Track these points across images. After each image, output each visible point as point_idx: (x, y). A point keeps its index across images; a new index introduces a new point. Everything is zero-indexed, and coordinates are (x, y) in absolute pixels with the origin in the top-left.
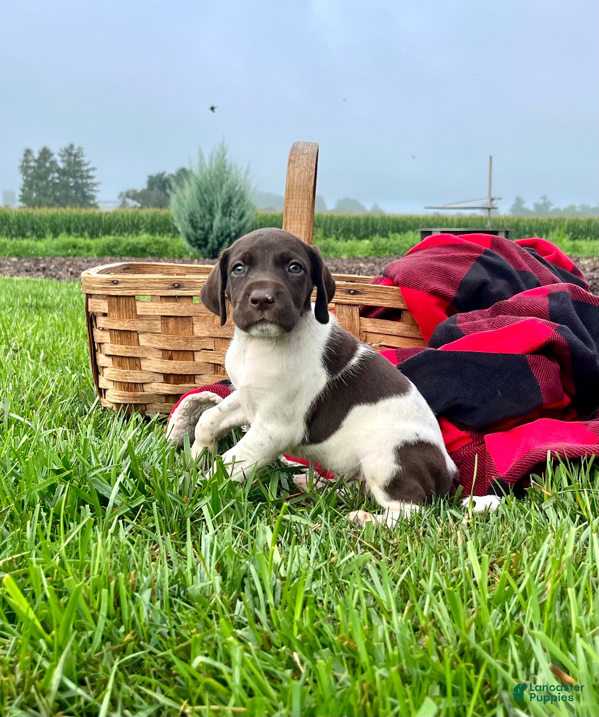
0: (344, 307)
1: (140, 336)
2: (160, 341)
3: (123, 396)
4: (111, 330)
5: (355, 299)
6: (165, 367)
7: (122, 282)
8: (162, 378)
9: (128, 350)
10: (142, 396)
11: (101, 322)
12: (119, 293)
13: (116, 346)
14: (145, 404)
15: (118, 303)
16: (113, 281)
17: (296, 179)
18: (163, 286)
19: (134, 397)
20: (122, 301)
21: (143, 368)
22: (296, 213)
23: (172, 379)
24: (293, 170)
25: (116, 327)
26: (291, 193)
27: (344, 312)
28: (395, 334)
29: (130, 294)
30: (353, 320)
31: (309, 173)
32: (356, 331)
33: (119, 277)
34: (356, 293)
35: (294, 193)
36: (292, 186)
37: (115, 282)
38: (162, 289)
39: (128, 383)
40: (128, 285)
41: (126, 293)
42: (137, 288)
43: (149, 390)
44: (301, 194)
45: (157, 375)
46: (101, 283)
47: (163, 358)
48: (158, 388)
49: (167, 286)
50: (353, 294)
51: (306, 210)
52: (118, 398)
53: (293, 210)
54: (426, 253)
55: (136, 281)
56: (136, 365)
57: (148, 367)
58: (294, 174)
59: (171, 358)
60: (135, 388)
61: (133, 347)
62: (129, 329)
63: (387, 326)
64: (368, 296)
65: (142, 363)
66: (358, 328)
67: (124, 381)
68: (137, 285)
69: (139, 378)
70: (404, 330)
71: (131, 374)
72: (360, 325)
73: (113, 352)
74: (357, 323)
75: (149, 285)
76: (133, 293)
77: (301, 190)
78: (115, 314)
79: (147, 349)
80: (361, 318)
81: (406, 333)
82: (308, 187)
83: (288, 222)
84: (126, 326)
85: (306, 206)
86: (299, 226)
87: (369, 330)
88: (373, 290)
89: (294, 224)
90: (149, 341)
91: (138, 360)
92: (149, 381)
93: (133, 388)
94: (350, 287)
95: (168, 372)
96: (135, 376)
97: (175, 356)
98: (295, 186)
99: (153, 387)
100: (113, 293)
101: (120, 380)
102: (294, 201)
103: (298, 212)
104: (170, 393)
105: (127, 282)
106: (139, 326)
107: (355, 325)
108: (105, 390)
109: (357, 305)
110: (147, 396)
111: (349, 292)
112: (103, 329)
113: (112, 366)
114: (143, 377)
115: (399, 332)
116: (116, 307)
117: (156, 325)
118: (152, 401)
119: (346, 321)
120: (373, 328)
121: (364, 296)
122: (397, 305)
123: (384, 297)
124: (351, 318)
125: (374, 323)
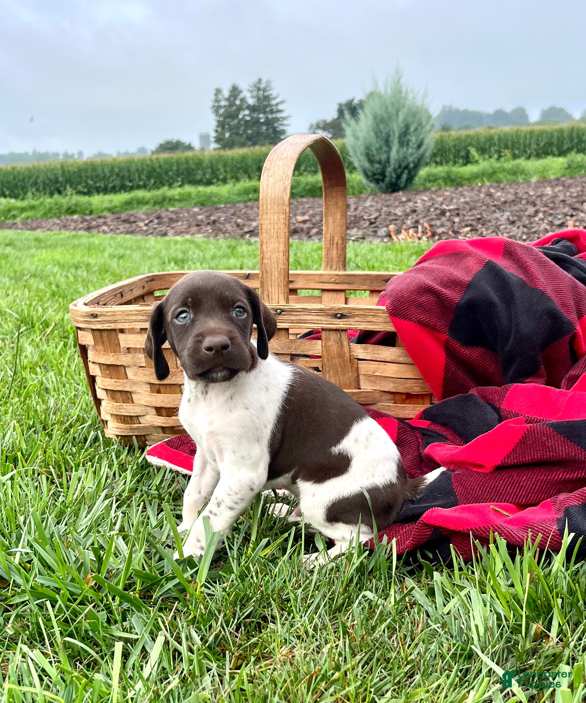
0: (332, 333)
1: (128, 370)
2: (145, 375)
3: (120, 428)
4: (99, 364)
5: (341, 324)
6: (154, 400)
7: (102, 315)
8: (154, 411)
9: (117, 384)
10: (138, 428)
11: (91, 355)
12: (99, 327)
13: (106, 379)
14: (144, 436)
15: (101, 337)
16: (92, 315)
17: (270, 191)
18: (141, 318)
19: (131, 429)
20: (105, 334)
21: (135, 401)
22: (272, 230)
23: (164, 412)
24: (268, 180)
25: (102, 361)
26: (265, 207)
27: (332, 338)
28: (388, 360)
29: (110, 328)
30: (342, 345)
31: (284, 183)
32: (346, 358)
33: (97, 309)
34: (342, 316)
35: (269, 206)
36: (266, 199)
37: (94, 316)
38: (140, 321)
39: (124, 416)
40: (106, 319)
41: (106, 326)
42: (115, 322)
43: (145, 422)
44: (276, 207)
45: (149, 408)
46: (82, 316)
47: (152, 391)
48: (152, 420)
49: (144, 318)
50: (340, 318)
51: (282, 226)
52: (116, 430)
53: (269, 227)
55: (114, 314)
56: (128, 398)
57: (140, 399)
58: (267, 186)
59: (159, 392)
60: (131, 420)
61: (121, 380)
62: (115, 363)
63: (379, 352)
64: (356, 319)
65: (133, 396)
66: (347, 355)
67: (119, 414)
68: (116, 318)
69: (132, 411)
70: (399, 356)
71: (124, 407)
72: (350, 351)
73: (104, 386)
74: (346, 349)
75: (127, 318)
76: (112, 326)
77: (276, 204)
78: (100, 347)
79: (135, 383)
80: (351, 344)
81: (401, 359)
82: (283, 199)
83: (264, 241)
84: (111, 360)
85: (282, 221)
86: (277, 245)
87: (360, 356)
88: (362, 312)
89: (271, 243)
90: (136, 374)
91: (129, 395)
92: (142, 414)
93: (129, 421)
94: (336, 310)
95: (158, 406)
96: (128, 410)
97: (162, 389)
98: (269, 199)
99: (148, 420)
100: (94, 327)
101: (115, 413)
102: (269, 216)
103: (274, 228)
104: (164, 425)
105: (106, 315)
106: (123, 359)
107: (344, 352)
108: (107, 421)
109: (346, 330)
110: (144, 428)
111: (335, 316)
112: (93, 363)
113: (107, 398)
114: (136, 411)
115: (393, 358)
116: (100, 341)
117: (140, 358)
118: (149, 433)
119: (334, 348)
120: (364, 354)
121: (352, 320)
122: (391, 328)
123: (374, 320)
124: (339, 344)
125: (365, 349)
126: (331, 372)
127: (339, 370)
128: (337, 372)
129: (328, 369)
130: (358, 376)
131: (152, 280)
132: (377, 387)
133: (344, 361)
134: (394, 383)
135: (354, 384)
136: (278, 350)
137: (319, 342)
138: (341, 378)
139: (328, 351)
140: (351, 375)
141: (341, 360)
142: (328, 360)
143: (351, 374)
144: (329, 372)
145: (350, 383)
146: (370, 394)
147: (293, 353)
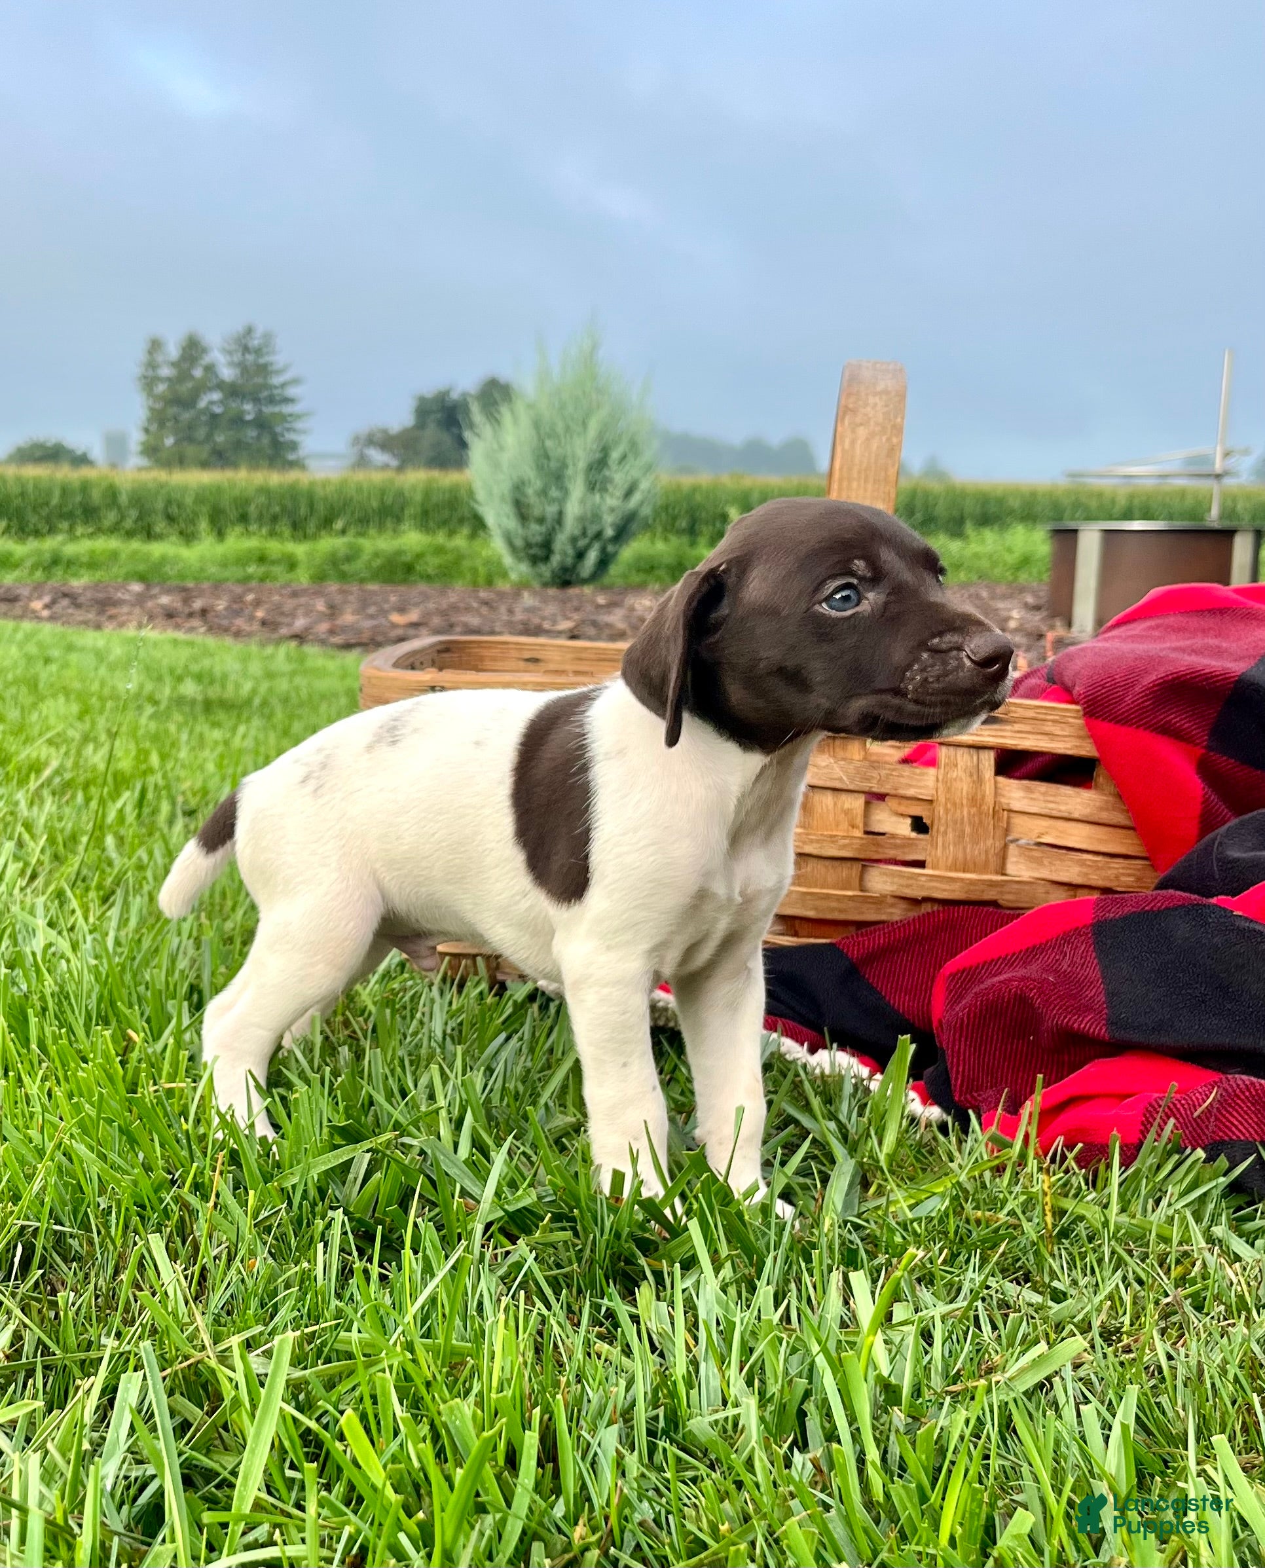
0: (960, 751)
5: (988, 735)
16: (431, 685)
27: (960, 764)
28: (1076, 815)
30: (979, 781)
32: (985, 808)
54: (1151, 628)
63: (1058, 799)
64: (1017, 727)
66: (990, 799)
70: (1101, 809)
72: (996, 794)
74: (989, 788)
80: (1000, 779)
81: (1105, 816)
87: (1016, 806)
88: (1031, 714)
107: (983, 797)
109: (992, 748)
115: (1087, 810)
119: (964, 786)
120: (1026, 801)
121: (1008, 727)
122: (1086, 749)
123: (1056, 730)
124: (975, 777)
125: (1028, 790)
126: (950, 835)
127: (968, 830)
128: (962, 835)
129: (942, 829)
130: (1005, 847)
131: (447, 650)
132: (1045, 873)
133: (980, 813)
134: (1082, 863)
135: (994, 862)
136: (841, 779)
137: (931, 771)
138: (968, 850)
139: (949, 790)
140: (992, 843)
141: (974, 810)
142: (947, 811)
143: (990, 842)
144: (945, 833)
145: (987, 862)
146: (1026, 887)
147: (875, 790)
